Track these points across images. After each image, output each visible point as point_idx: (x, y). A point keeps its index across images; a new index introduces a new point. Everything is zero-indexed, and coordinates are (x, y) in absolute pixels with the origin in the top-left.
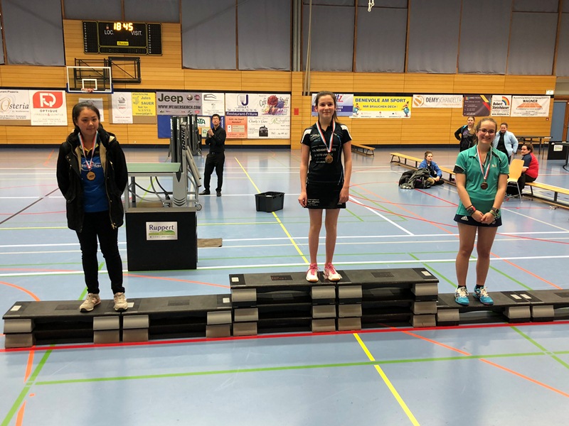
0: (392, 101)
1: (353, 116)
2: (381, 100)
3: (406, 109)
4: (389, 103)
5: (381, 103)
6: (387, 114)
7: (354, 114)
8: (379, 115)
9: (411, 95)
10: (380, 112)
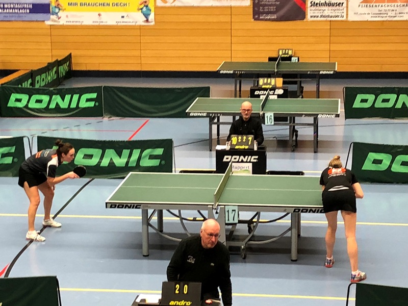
1: (51, 20)
6: (111, 18)
7: (53, 17)
8: (96, 18)
10: (99, 15)
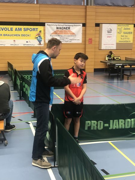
0: (25, 30)
2: (14, 29)
3: (39, 38)
4: (22, 32)
5: (14, 32)
6: (21, 42)
8: (13, 43)
9: (43, 24)
10: (14, 41)
